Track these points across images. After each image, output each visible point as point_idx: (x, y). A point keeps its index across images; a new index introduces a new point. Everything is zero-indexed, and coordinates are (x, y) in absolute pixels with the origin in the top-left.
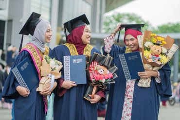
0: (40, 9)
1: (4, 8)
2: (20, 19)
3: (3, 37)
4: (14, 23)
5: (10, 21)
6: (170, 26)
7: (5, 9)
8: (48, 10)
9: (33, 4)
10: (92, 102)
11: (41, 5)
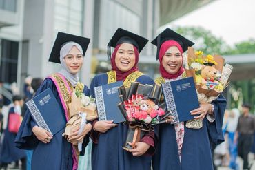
0: (68, 24)
1: (16, 23)
2: (39, 39)
3: (16, 65)
4: (31, 45)
5: (26, 42)
6: (252, 43)
7: (18, 25)
8: (79, 24)
9: (57, 17)
10: (134, 154)
11: (68, 18)
